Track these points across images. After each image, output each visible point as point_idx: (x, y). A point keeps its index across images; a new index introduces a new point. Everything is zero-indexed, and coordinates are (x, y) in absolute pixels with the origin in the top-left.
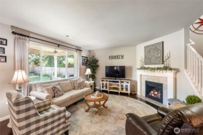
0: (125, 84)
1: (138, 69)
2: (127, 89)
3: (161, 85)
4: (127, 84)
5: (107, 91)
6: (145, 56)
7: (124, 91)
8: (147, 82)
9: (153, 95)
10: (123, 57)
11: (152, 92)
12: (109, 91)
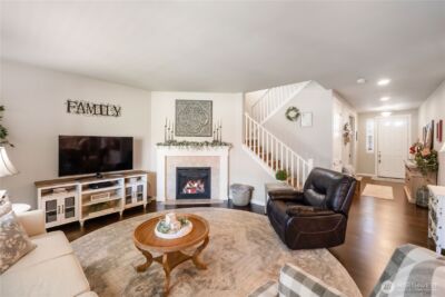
0: (134, 185)
1: (159, 144)
2: (140, 196)
3: (208, 170)
4: (139, 183)
5: (77, 223)
6: (177, 119)
7: (135, 203)
8: (179, 170)
9: (190, 191)
10: (117, 112)
11: (188, 186)
12: (82, 221)
